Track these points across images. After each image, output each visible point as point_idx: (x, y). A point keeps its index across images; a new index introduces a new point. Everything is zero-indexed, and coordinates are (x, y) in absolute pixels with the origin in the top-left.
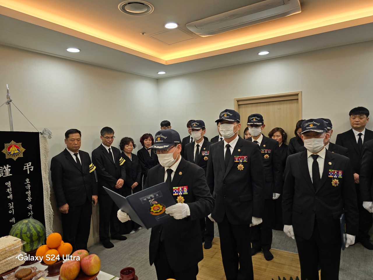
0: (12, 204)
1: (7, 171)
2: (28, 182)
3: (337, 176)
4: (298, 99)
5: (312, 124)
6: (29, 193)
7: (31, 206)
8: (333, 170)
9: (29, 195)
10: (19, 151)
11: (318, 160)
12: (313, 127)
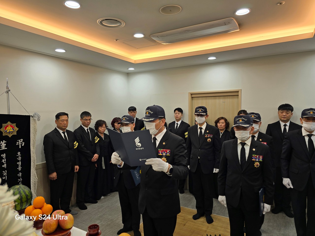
0: (5, 172)
1: (3, 145)
2: (19, 155)
3: (258, 159)
4: (238, 95)
5: (241, 119)
6: (20, 163)
7: (21, 174)
8: (255, 155)
9: (20, 165)
10: (14, 130)
11: (245, 147)
12: (242, 122)
